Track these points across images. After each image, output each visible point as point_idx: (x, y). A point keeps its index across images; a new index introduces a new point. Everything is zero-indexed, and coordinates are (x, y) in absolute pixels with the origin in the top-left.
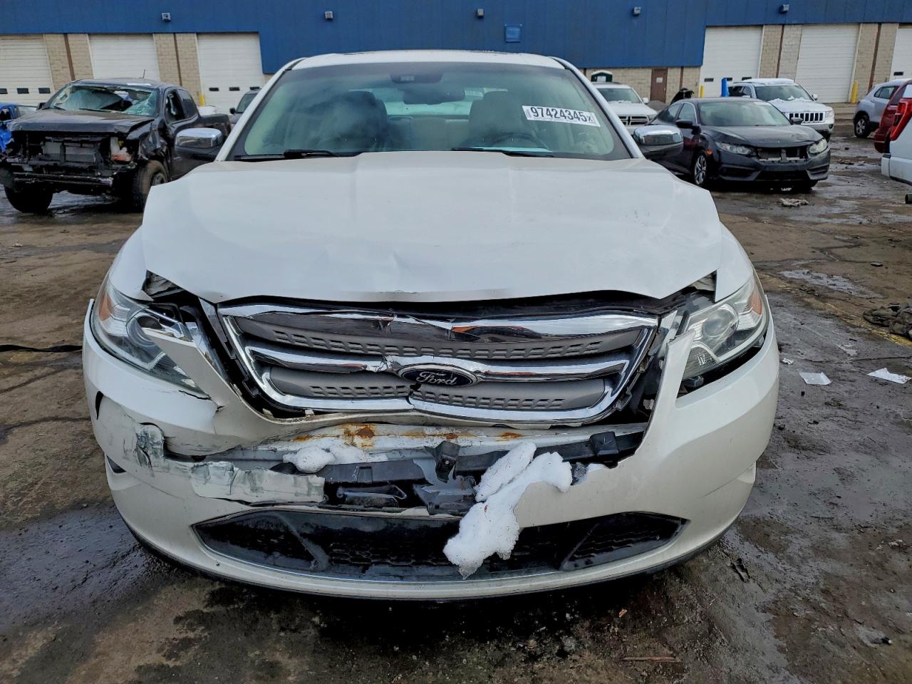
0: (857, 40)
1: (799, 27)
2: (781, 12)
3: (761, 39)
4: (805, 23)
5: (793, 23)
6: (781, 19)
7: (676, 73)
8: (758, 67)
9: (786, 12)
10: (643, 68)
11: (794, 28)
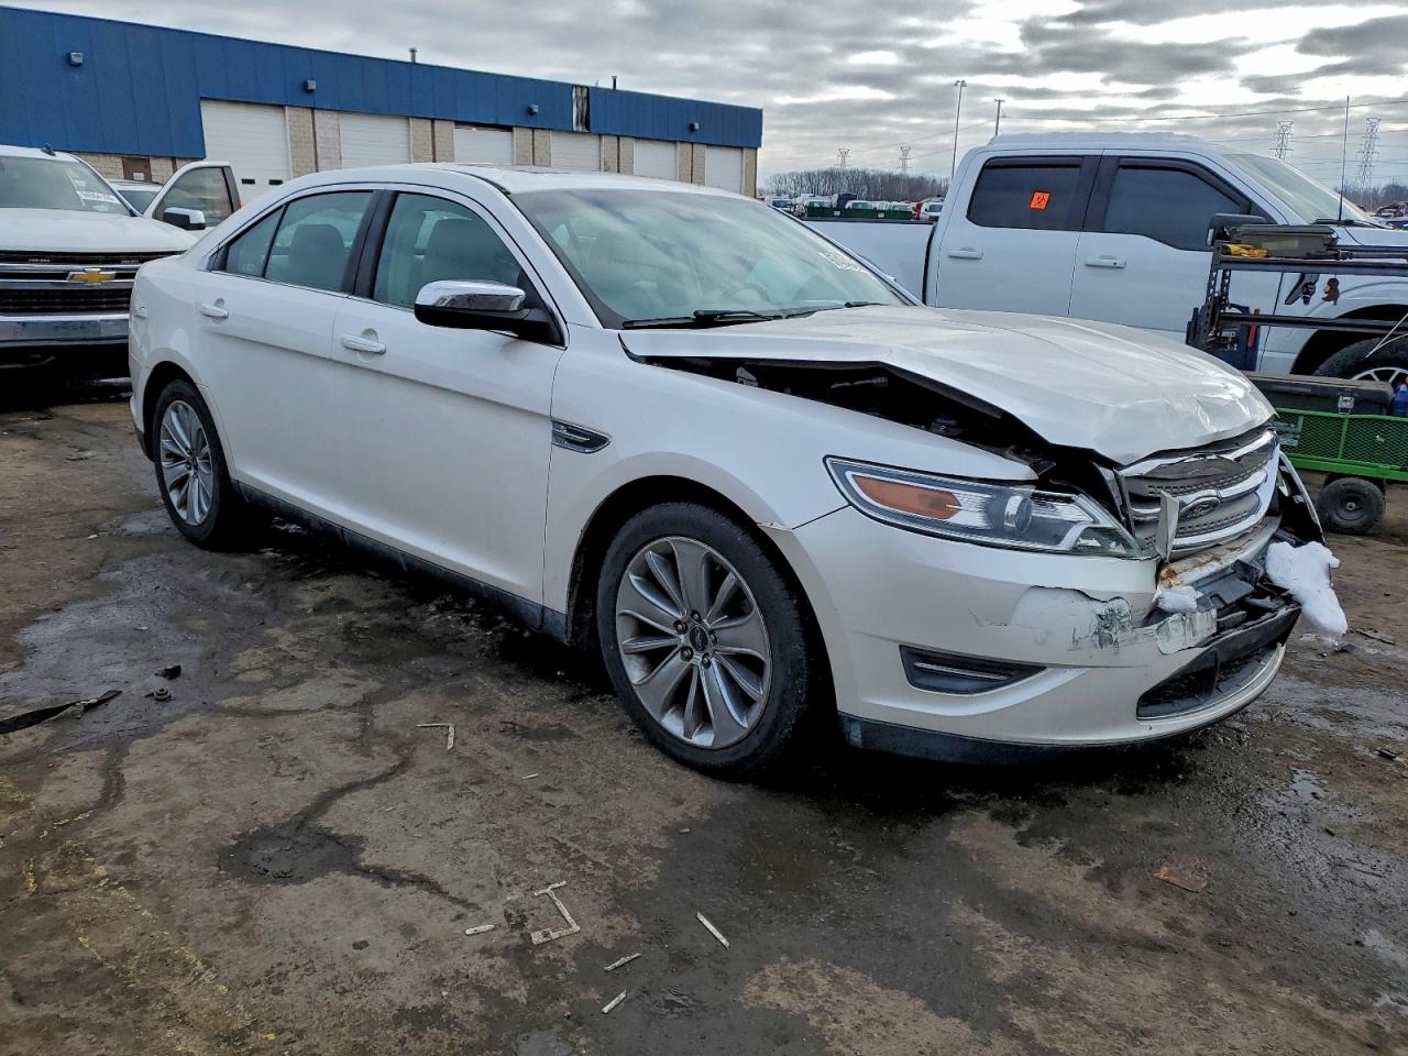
0: (409, 140)
1: (335, 115)
2: (305, 89)
3: (285, 126)
4: (340, 110)
5: (324, 107)
6: (308, 100)
7: (164, 167)
8: (288, 165)
9: (312, 91)
10: (105, 154)
11: (327, 115)
